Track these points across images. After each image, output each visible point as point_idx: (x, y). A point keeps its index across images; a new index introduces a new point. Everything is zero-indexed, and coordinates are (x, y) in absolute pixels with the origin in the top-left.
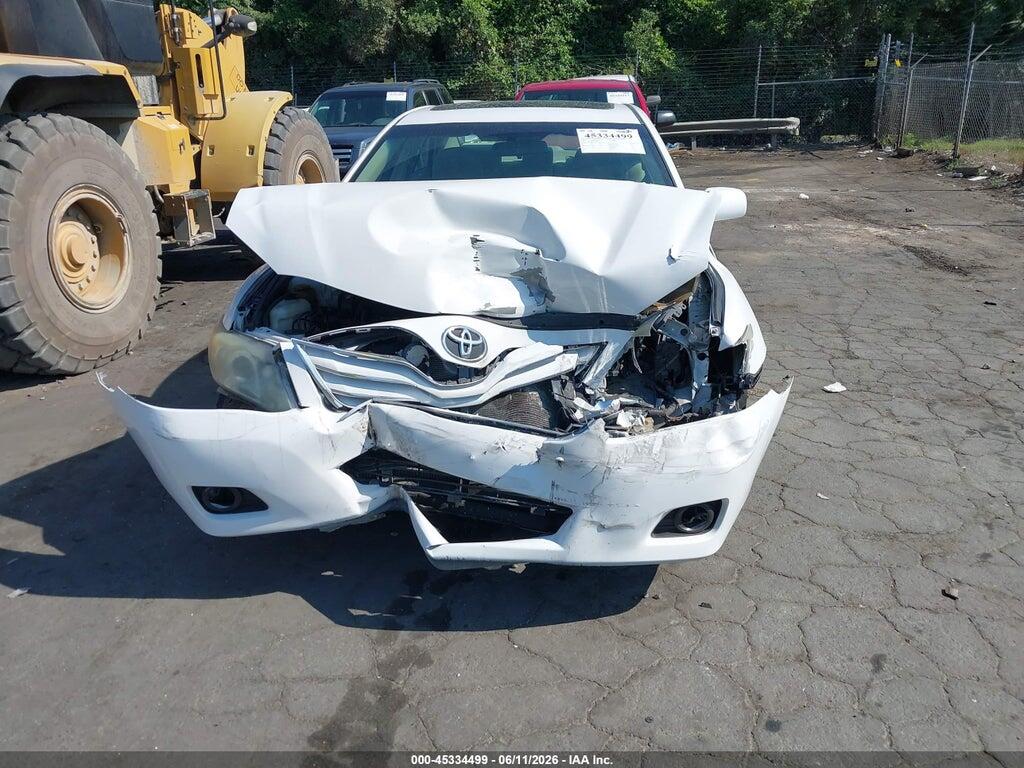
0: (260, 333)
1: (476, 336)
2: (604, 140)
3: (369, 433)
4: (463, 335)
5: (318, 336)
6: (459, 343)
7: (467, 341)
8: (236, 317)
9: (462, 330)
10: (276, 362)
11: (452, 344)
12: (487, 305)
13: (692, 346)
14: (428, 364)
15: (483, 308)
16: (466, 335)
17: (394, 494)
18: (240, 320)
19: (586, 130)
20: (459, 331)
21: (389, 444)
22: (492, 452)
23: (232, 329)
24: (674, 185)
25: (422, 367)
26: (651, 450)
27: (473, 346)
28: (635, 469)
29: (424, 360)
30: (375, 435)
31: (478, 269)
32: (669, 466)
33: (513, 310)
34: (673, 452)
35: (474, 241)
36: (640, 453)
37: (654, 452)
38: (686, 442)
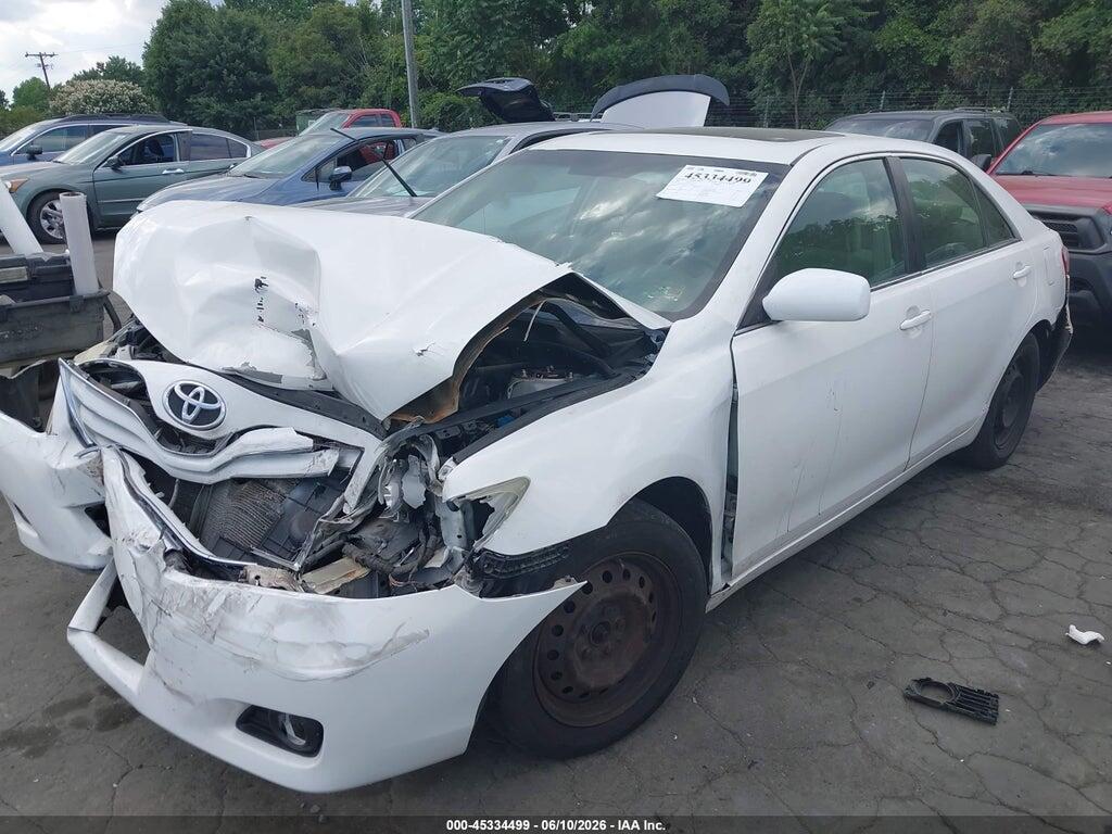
1: (210, 399)
4: (192, 393)
6: (183, 402)
7: (195, 402)
15: (238, 367)
16: (198, 394)
19: (696, 168)
20: (187, 388)
26: (207, 606)
27: (202, 408)
28: (185, 624)
31: (261, 319)
32: (221, 638)
33: (278, 378)
34: (231, 620)
35: (259, 284)
36: (194, 605)
37: (209, 610)
38: (252, 613)
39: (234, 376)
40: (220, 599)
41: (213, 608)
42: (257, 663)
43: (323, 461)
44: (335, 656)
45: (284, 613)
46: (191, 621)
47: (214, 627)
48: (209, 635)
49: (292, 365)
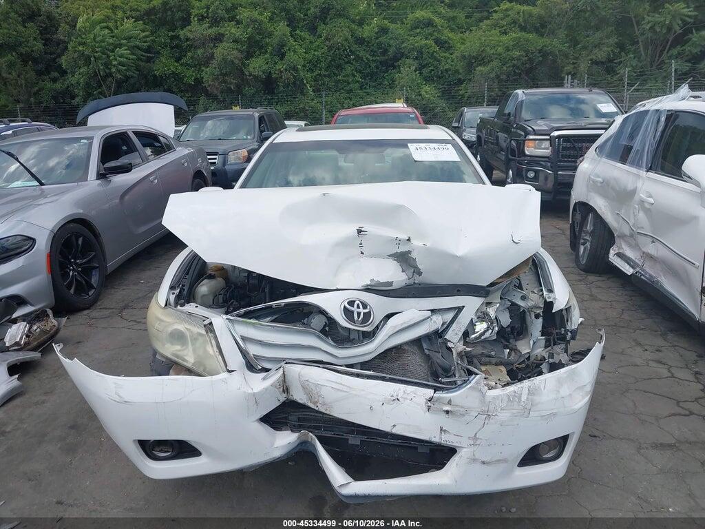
0: (190, 308)
1: (365, 306)
2: (429, 151)
3: (283, 389)
4: (355, 306)
5: (242, 311)
6: (353, 312)
7: (359, 310)
8: (168, 295)
9: (354, 301)
10: (207, 333)
11: (348, 313)
12: (372, 280)
13: (530, 309)
14: (327, 329)
15: (369, 283)
16: (358, 305)
17: (304, 438)
18: (172, 298)
19: (415, 144)
20: (351, 303)
21: (299, 396)
22: (388, 404)
23: (166, 305)
24: (484, 183)
25: (323, 331)
26: (520, 398)
27: (364, 313)
28: (509, 415)
29: (325, 326)
30: (287, 389)
31: (362, 253)
32: (534, 411)
33: (390, 284)
34: (537, 399)
35: (359, 231)
36: (512, 402)
37: (523, 400)
38: (546, 390)
39: (367, 289)
40: (525, 392)
41: (524, 398)
42: (554, 414)
43: (435, 322)
44: (581, 394)
45: (560, 382)
46: (514, 411)
47: (528, 407)
48: (526, 413)
49: (394, 274)
